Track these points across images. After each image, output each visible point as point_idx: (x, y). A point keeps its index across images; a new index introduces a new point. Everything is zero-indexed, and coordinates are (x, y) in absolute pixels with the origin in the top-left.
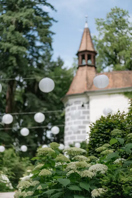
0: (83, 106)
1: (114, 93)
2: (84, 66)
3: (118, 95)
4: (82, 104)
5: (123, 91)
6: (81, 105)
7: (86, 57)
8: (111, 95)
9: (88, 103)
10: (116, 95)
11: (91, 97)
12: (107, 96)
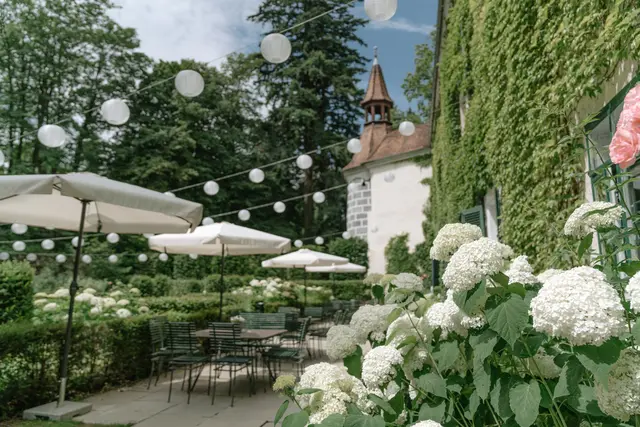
0: (364, 184)
1: (402, 161)
2: (370, 123)
3: (407, 163)
4: (362, 181)
5: (412, 156)
6: (361, 183)
7: (373, 109)
8: (399, 164)
9: (369, 180)
10: (403, 164)
11: (371, 171)
12: (393, 166)
